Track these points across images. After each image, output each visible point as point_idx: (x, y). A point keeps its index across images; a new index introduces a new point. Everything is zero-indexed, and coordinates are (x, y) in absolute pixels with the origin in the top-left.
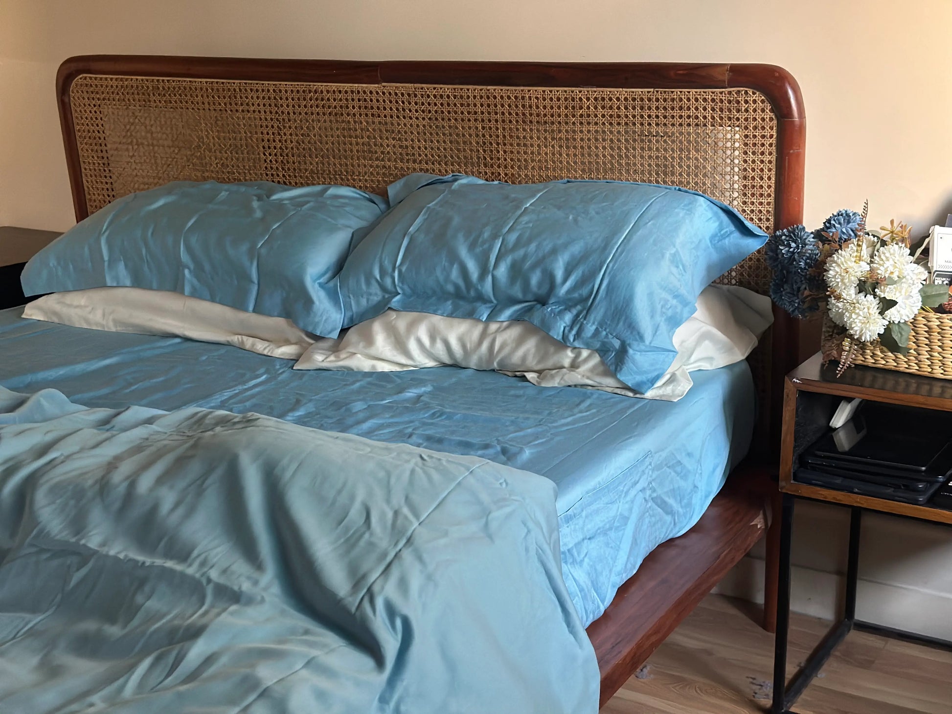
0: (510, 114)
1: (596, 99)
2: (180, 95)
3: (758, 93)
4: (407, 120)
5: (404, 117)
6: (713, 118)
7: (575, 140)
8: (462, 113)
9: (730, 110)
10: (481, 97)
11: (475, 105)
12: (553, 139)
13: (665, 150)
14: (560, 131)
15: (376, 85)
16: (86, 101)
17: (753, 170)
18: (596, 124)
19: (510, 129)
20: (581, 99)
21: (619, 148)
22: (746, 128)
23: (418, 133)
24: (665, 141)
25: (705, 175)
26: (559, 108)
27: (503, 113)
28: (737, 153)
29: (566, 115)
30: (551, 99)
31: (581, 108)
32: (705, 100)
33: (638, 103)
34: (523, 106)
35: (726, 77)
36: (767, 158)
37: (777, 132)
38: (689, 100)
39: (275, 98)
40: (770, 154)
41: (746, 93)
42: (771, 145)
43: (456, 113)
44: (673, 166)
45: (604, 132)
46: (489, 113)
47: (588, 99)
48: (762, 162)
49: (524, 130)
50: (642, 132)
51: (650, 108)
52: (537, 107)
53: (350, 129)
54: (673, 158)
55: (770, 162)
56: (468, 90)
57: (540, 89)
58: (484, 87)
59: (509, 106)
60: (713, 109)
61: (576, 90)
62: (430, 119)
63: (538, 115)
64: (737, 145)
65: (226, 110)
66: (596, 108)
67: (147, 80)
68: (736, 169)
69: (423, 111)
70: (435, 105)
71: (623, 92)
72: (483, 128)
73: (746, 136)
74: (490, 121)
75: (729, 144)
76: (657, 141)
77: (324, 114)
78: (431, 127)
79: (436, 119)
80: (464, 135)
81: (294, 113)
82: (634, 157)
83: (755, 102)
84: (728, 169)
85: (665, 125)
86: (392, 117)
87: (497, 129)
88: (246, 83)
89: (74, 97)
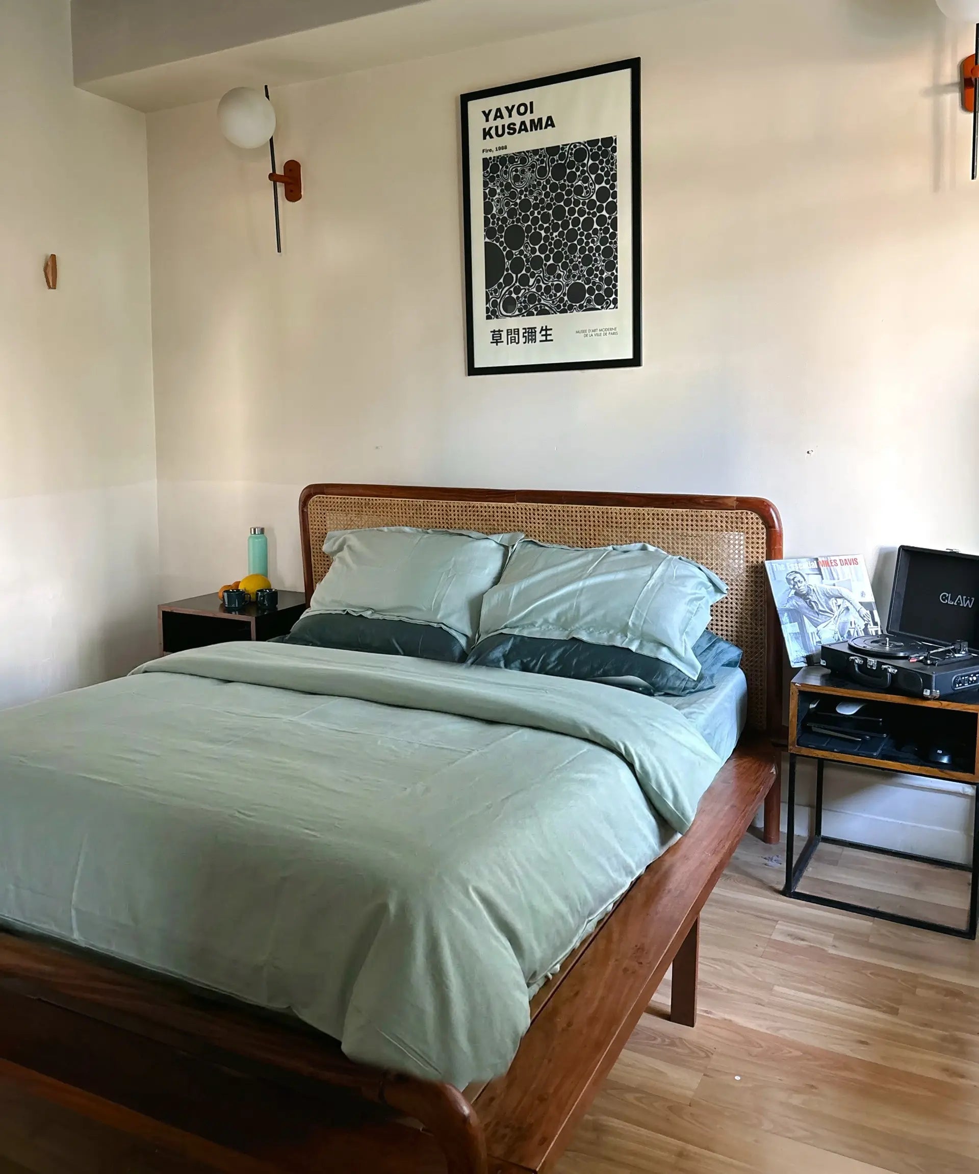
0: (599, 522)
1: (653, 514)
2: (383, 508)
3: (754, 514)
4: (532, 525)
5: (530, 523)
6: (727, 527)
7: (640, 537)
8: (568, 521)
9: (737, 523)
10: (581, 512)
11: (576, 516)
12: (626, 537)
13: (697, 544)
14: (630, 532)
15: (513, 504)
16: (319, 511)
17: (752, 557)
18: (653, 528)
19: (599, 530)
20: (644, 514)
21: (668, 543)
22: (747, 533)
23: (539, 532)
24: (697, 540)
25: (723, 560)
26: (630, 519)
27: (594, 521)
28: (742, 547)
29: (635, 523)
30: (625, 514)
31: (644, 519)
32: (721, 516)
33: (680, 517)
34: (607, 517)
35: (735, 504)
36: (760, 551)
37: (767, 536)
38: (711, 516)
39: (446, 510)
40: (762, 548)
41: (747, 513)
42: (763, 543)
43: (564, 520)
44: (702, 554)
45: (658, 533)
46: (585, 521)
47: (648, 514)
48: (758, 553)
49: (608, 531)
50: (683, 534)
51: (687, 520)
52: (616, 518)
53: (494, 529)
54: (702, 549)
55: (763, 553)
56: (572, 507)
57: (618, 508)
58: (582, 506)
59: (598, 517)
60: (727, 522)
61: (641, 509)
62: (547, 524)
63: (616, 523)
64: (742, 543)
65: (413, 517)
66: (653, 519)
67: (362, 499)
68: (742, 557)
69: (543, 519)
70: (551, 515)
71: (670, 511)
72: (581, 530)
73: (747, 538)
74: (585, 525)
75: (737, 542)
76: (692, 539)
77: (478, 520)
78: (547, 528)
79: (551, 524)
80: (568, 534)
81: (458, 519)
82: (678, 548)
83: (752, 518)
84: (737, 556)
85: (697, 530)
86: (522, 522)
87: (590, 530)
88: (427, 502)
89: (310, 509)
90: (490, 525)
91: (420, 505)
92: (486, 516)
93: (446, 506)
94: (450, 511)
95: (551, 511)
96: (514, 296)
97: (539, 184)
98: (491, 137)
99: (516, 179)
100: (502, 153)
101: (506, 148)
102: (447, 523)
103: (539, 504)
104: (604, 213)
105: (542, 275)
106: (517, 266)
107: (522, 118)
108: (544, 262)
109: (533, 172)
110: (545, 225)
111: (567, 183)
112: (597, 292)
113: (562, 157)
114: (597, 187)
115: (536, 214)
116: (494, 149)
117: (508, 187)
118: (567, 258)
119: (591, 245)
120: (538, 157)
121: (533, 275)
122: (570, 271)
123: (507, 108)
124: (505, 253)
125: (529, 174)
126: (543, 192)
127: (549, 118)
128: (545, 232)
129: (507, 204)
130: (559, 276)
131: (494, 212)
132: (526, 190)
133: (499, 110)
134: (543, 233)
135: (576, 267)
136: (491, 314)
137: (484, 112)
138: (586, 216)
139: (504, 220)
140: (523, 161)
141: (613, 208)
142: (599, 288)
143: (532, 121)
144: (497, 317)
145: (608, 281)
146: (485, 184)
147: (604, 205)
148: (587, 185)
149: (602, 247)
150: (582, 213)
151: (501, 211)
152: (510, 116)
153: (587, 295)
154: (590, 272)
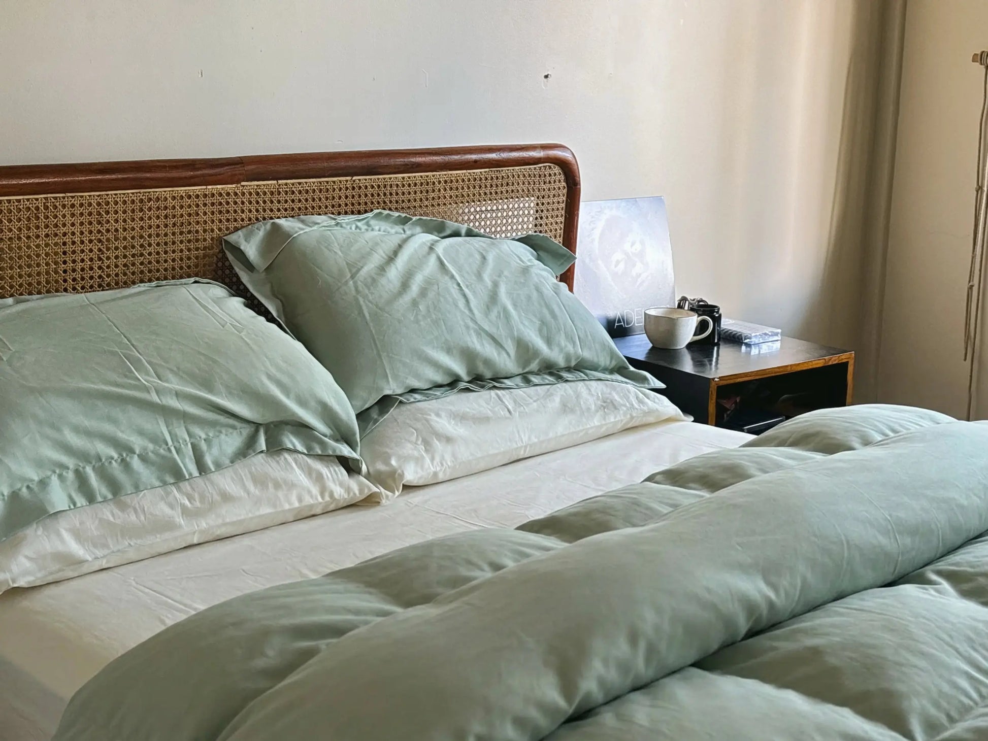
10: (347, 189)
15: (235, 185)
22: (549, 196)
30: (409, 185)
31: (433, 191)
33: (477, 182)
42: (563, 209)
47: (440, 182)
51: (486, 186)
52: (397, 194)
56: (334, 182)
59: (372, 195)
66: (445, 189)
70: (300, 201)
90: (189, 232)
91: (37, 208)
92: (182, 216)
93: (99, 204)
94: (107, 213)
95: (300, 192)
102: (100, 241)
103: (280, 182)
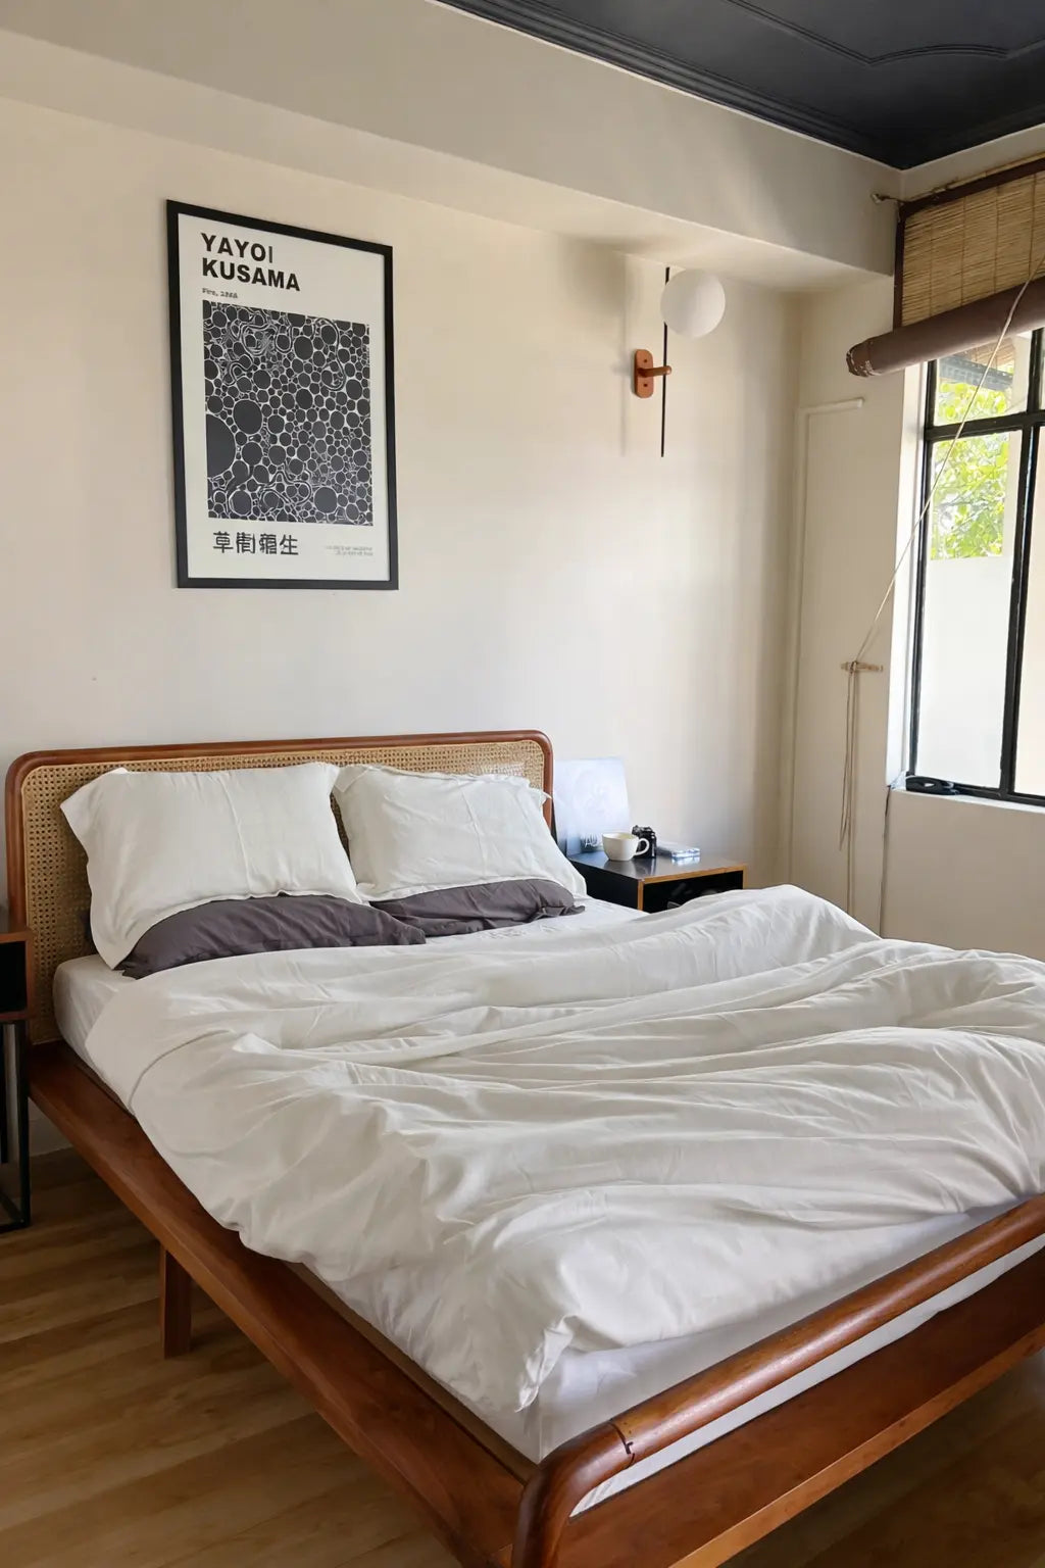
3: (536, 743)
83: (535, 747)
96: (246, 491)
97: (280, 357)
98: (215, 275)
99: (250, 341)
100: (231, 302)
101: (235, 296)
104: (356, 411)
105: (283, 471)
106: (252, 453)
107: (259, 264)
108: (287, 456)
109: (272, 338)
110: (288, 411)
111: (314, 366)
112: (349, 503)
113: (308, 330)
114: (348, 379)
115: (276, 394)
116: (218, 292)
117: (239, 349)
118: (314, 456)
119: (341, 446)
120: (277, 322)
121: (272, 470)
122: (317, 473)
123: (237, 242)
124: (234, 435)
125: (266, 341)
126: (286, 369)
127: (293, 276)
128: (288, 419)
129: (238, 372)
130: (305, 477)
131: (218, 377)
132: (263, 359)
133: (225, 240)
134: (285, 418)
135: (324, 469)
136: (216, 510)
137: (204, 236)
138: (335, 410)
139: (233, 392)
140: (259, 321)
141: (365, 408)
142: (352, 499)
143: (271, 273)
144: (224, 516)
145: (361, 492)
146: (207, 337)
147: (356, 402)
148: (336, 373)
149: (354, 452)
150: (330, 405)
151: (228, 378)
152: (242, 255)
153: (338, 505)
154: (341, 478)
